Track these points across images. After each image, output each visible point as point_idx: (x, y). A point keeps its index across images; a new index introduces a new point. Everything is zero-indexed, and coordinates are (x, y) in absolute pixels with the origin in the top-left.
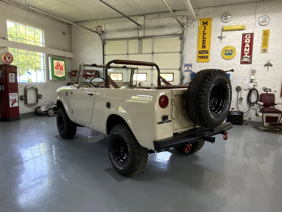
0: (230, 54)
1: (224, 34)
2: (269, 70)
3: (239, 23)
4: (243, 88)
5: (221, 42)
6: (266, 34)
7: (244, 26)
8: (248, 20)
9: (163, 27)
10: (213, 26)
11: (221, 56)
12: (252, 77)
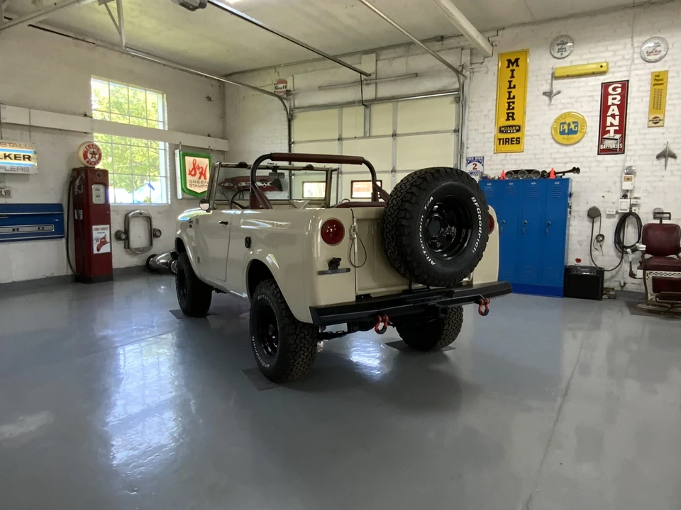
0: (571, 132)
1: (558, 85)
2: (668, 167)
3: (593, 58)
4: (606, 211)
5: (550, 105)
6: (658, 80)
7: (604, 65)
8: (615, 51)
9: (416, 75)
10: (531, 68)
11: (551, 137)
12: (627, 185)
